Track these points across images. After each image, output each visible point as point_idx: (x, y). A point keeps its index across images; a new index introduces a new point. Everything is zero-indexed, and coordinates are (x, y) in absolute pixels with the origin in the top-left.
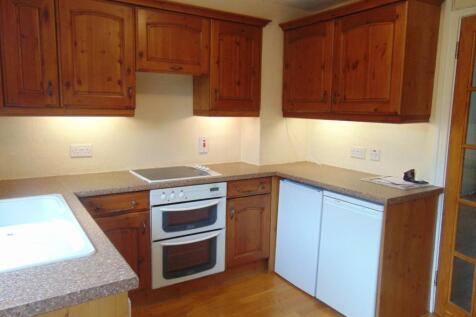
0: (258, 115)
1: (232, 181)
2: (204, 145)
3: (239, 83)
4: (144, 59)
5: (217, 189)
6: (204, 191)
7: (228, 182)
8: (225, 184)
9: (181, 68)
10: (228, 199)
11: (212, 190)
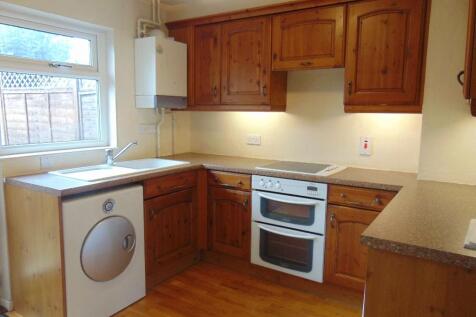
0: (420, 112)
1: (333, 184)
2: (366, 146)
3: (384, 72)
4: (278, 60)
5: (315, 189)
6: (300, 188)
7: (330, 185)
8: (325, 186)
9: (309, 63)
10: (328, 204)
11: (309, 188)
